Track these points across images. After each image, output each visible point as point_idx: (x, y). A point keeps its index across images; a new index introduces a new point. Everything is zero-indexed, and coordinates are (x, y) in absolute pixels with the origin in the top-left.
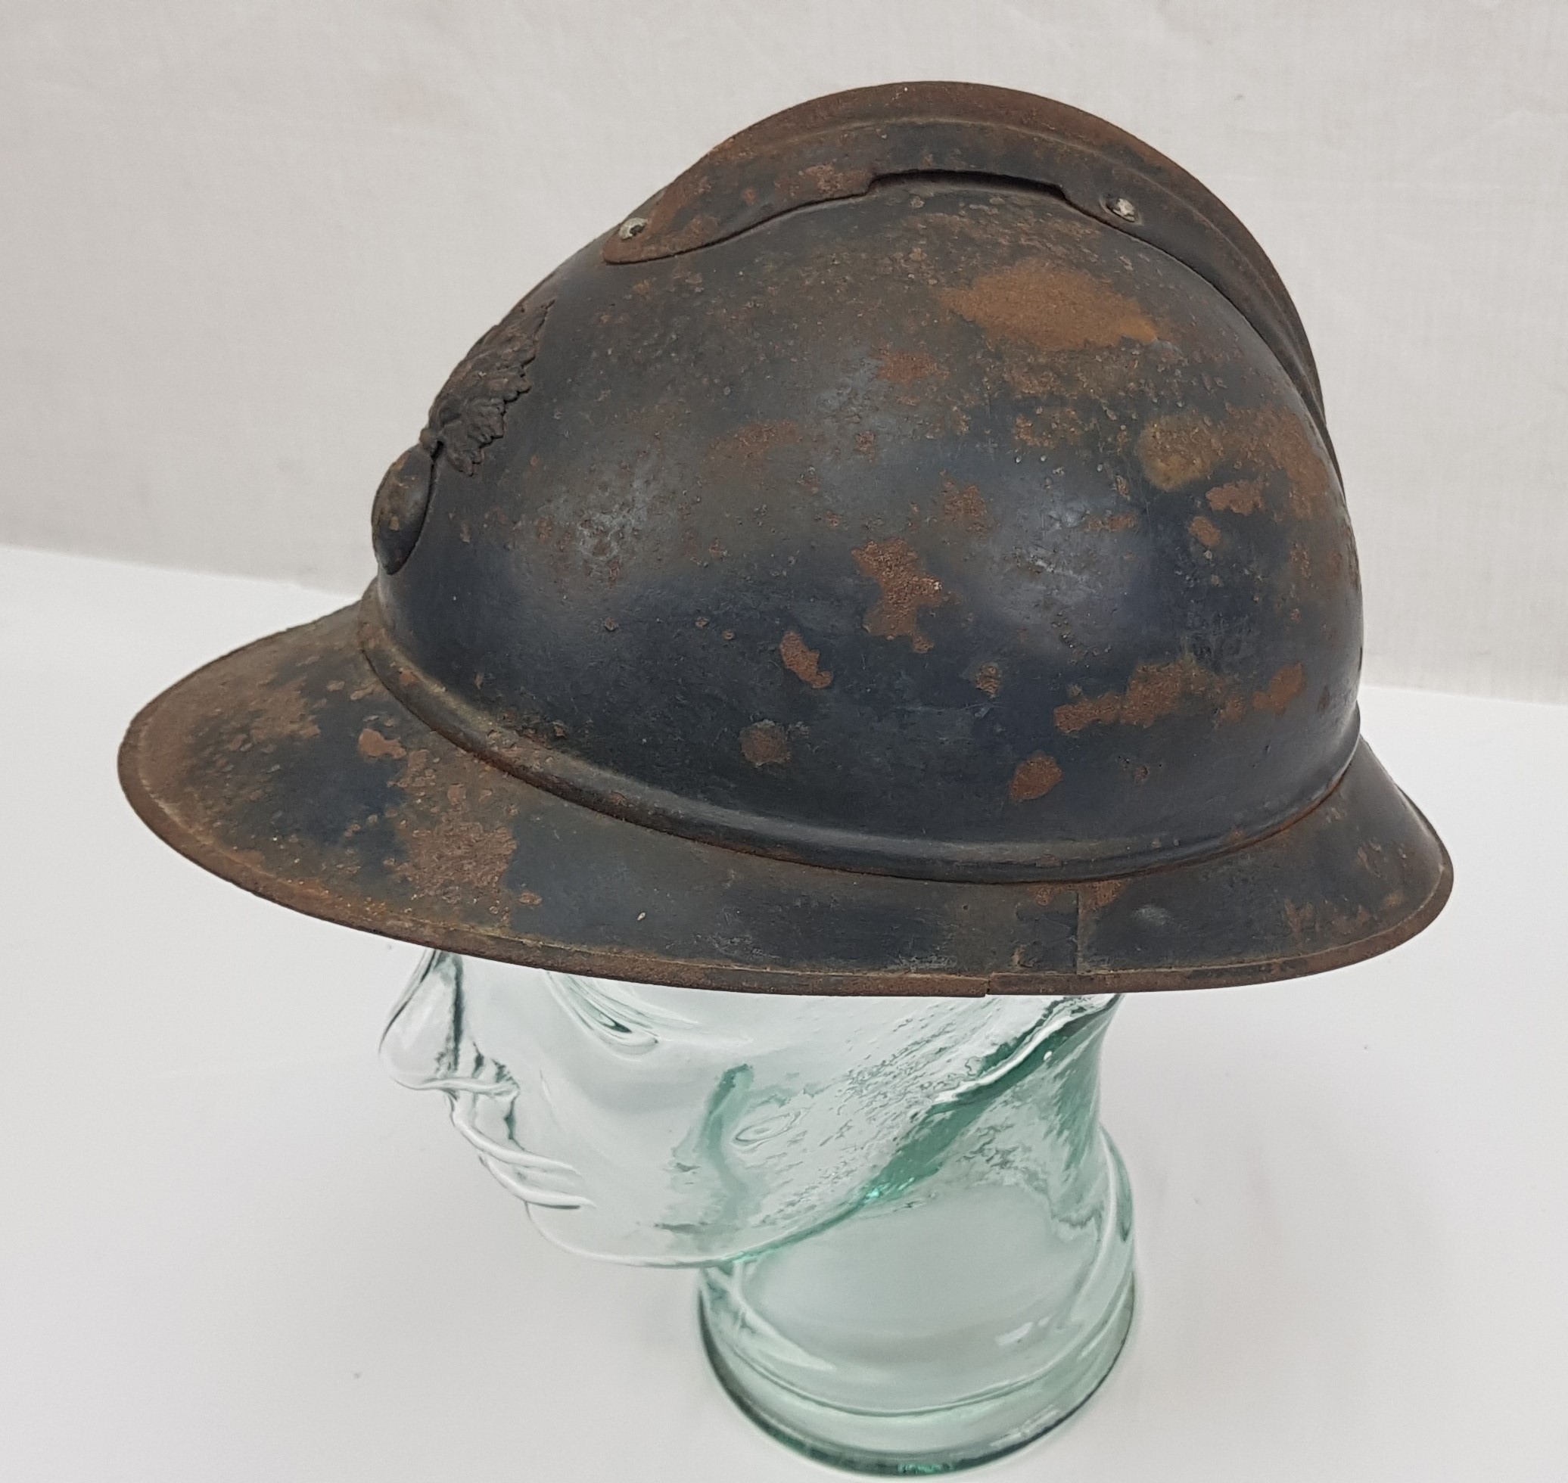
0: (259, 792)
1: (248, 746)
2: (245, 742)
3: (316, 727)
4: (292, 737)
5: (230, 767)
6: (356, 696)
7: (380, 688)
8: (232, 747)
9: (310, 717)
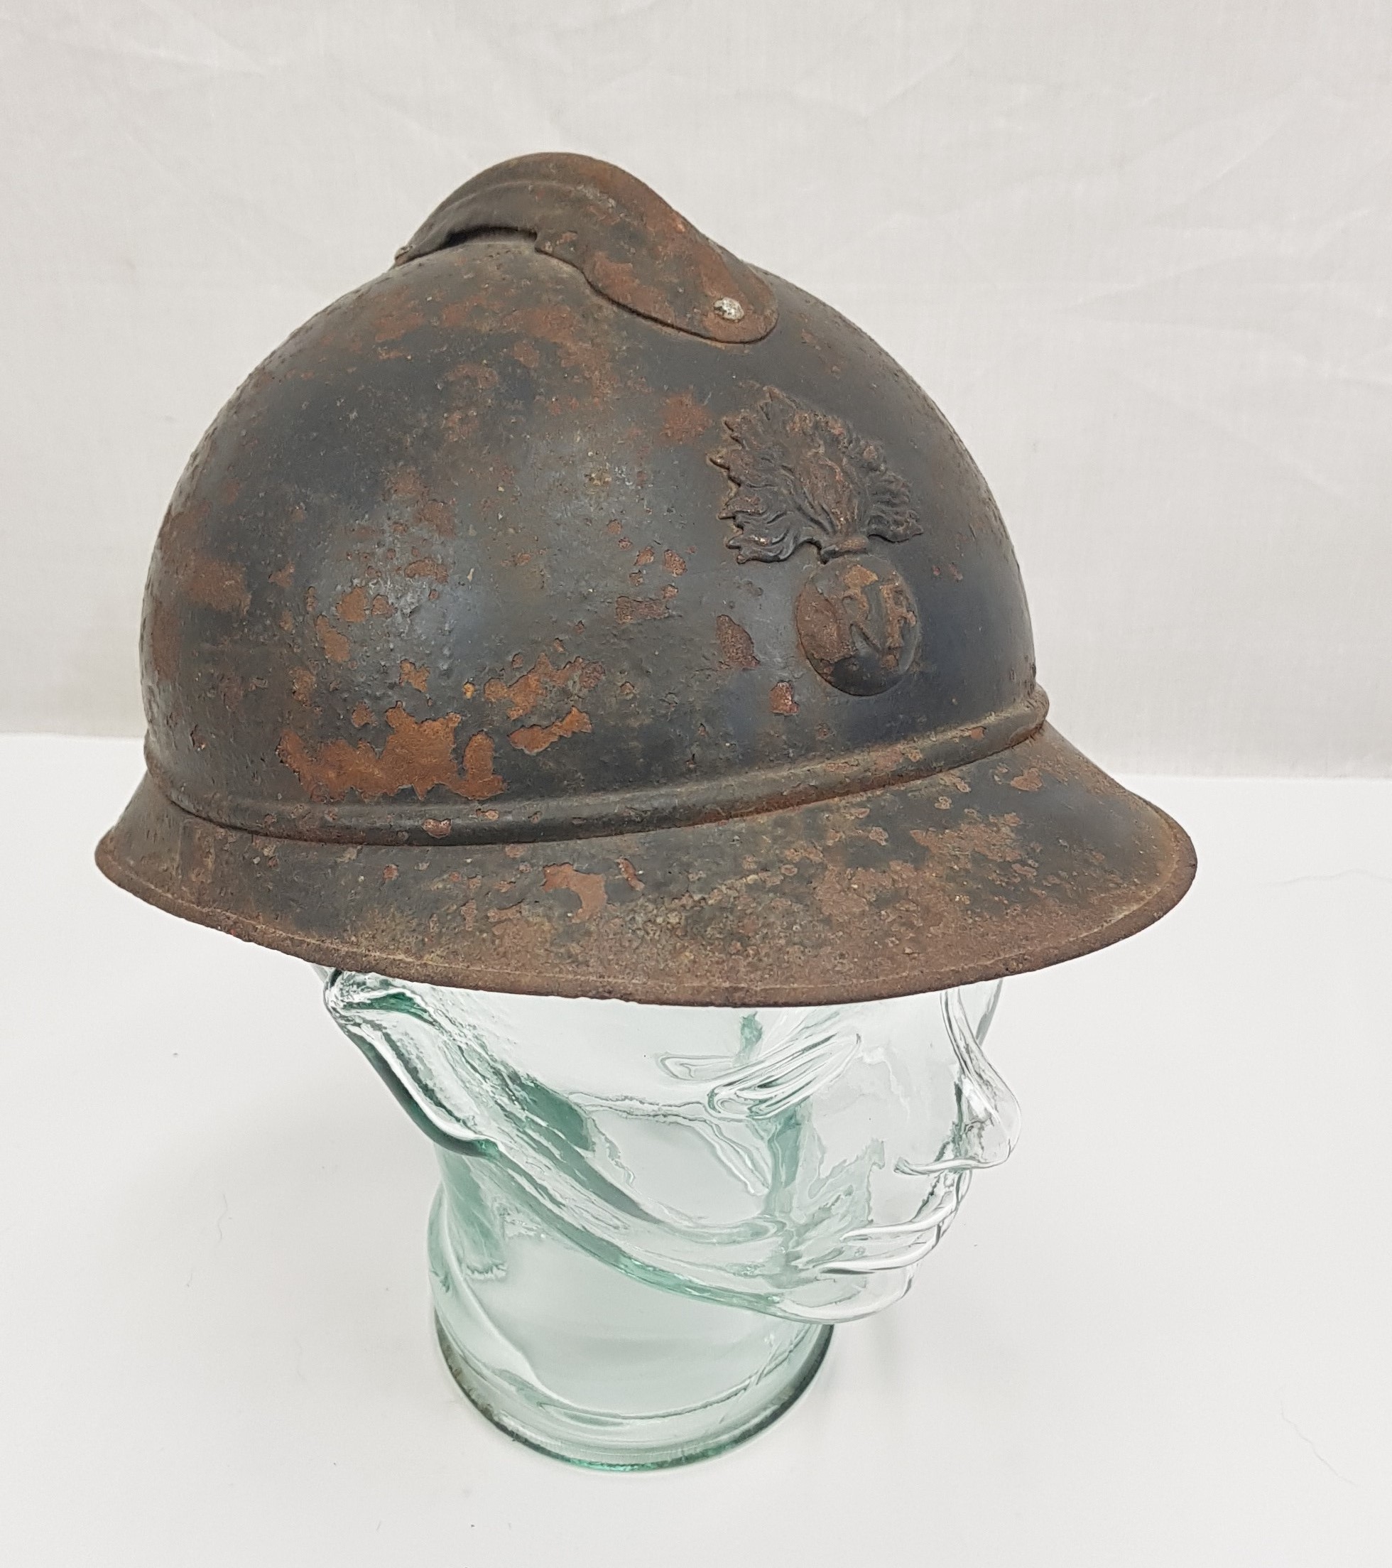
1: (1029, 861)
2: (1024, 864)
3: (1005, 815)
4: (1019, 830)
5: (1061, 873)
6: (964, 787)
7: (956, 772)
8: (1032, 874)
9: (992, 819)
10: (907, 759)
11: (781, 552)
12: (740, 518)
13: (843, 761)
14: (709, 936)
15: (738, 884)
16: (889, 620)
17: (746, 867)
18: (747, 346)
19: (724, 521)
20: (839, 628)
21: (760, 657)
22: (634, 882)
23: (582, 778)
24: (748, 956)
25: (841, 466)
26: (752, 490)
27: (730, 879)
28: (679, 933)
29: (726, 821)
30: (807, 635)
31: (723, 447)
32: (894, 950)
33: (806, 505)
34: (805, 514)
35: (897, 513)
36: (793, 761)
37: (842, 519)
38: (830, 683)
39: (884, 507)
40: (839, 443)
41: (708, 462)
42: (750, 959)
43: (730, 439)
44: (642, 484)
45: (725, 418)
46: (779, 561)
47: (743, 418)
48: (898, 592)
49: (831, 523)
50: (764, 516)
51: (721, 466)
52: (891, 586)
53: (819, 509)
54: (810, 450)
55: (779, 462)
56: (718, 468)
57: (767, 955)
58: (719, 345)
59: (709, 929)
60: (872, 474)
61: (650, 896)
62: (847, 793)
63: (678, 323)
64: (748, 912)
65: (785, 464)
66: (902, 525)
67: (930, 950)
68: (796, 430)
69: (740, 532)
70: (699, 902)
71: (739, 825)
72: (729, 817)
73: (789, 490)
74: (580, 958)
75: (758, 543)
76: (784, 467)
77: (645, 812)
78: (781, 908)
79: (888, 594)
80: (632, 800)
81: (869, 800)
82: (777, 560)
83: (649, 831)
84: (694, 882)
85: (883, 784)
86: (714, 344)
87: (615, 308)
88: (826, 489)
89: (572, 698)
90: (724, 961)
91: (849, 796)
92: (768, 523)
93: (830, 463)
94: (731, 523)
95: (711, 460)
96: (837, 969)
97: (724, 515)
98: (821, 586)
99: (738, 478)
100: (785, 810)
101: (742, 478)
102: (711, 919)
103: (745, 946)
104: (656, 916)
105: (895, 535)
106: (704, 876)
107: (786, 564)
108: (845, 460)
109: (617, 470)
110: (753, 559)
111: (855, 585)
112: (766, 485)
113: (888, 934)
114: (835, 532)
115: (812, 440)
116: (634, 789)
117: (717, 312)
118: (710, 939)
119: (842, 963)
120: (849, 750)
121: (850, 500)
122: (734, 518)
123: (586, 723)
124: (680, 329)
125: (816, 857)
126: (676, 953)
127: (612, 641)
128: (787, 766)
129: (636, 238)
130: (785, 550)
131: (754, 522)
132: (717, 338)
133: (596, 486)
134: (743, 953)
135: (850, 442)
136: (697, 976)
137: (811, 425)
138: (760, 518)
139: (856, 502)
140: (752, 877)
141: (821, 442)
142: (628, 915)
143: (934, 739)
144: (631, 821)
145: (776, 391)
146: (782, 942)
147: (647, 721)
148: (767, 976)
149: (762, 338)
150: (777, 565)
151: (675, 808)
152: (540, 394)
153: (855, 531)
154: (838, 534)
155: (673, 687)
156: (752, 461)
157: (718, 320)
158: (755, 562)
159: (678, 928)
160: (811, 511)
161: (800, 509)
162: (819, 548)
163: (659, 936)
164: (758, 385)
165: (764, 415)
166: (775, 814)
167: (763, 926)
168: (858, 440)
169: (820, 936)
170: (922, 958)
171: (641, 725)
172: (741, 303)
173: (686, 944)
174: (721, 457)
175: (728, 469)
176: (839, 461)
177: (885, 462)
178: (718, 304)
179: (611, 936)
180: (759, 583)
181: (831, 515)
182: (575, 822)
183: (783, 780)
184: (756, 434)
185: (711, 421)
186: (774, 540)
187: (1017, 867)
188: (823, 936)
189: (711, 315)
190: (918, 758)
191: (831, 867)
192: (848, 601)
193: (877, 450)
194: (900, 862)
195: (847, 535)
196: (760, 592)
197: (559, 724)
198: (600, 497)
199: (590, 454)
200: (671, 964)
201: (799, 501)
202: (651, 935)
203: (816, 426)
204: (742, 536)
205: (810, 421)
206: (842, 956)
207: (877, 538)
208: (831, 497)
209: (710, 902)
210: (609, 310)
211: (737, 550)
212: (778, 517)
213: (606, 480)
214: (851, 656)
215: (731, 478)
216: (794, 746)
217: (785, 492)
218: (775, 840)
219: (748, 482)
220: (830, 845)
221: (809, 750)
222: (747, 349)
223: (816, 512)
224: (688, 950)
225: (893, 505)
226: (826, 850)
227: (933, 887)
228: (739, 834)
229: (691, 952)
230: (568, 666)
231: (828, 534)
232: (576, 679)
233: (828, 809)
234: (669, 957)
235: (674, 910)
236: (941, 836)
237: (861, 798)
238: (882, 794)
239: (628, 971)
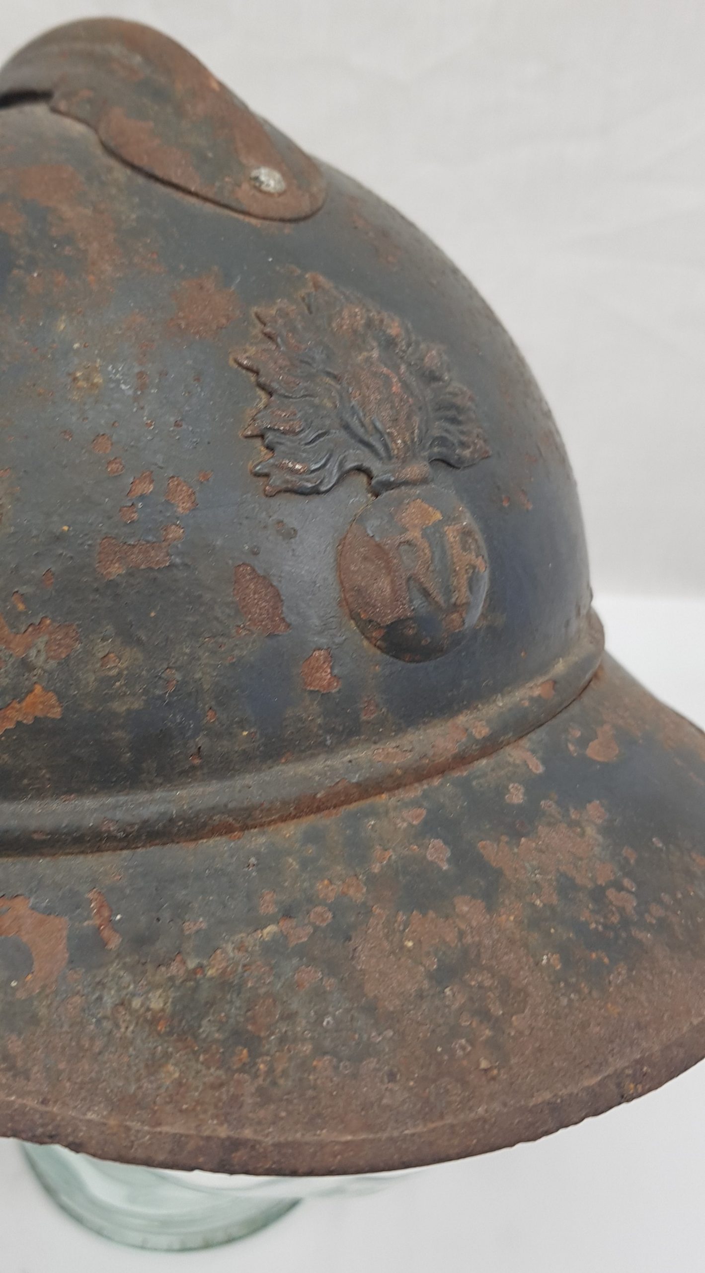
0: (694, 855)
1: (627, 882)
2: (620, 888)
3: (589, 806)
4: (607, 830)
5: (666, 898)
6: (537, 768)
7: (525, 743)
8: (631, 904)
9: (574, 816)
10: (470, 736)
11: (321, 482)
12: (270, 436)
13: (394, 745)
14: (204, 1036)
15: (250, 941)
16: (455, 571)
17: (262, 911)
18: (288, 225)
19: (250, 440)
20: (392, 582)
21: (292, 618)
22: (106, 933)
23: (48, 776)
24: (256, 1076)
25: (398, 374)
26: (286, 401)
27: (241, 932)
28: (162, 1028)
29: (240, 834)
30: (352, 589)
31: (251, 344)
32: (465, 1063)
33: (354, 423)
34: (353, 435)
35: (462, 433)
36: (331, 750)
37: (399, 441)
38: (379, 648)
39: (447, 425)
40: (396, 345)
41: (231, 362)
42: (260, 1081)
43: (261, 336)
44: (143, 387)
45: (255, 309)
46: (318, 493)
47: (279, 310)
48: (466, 533)
49: (386, 446)
50: (302, 435)
51: (248, 369)
52: (458, 526)
53: (371, 428)
54: (360, 354)
55: (321, 367)
56: (244, 371)
57: (284, 1073)
58: (253, 221)
59: (205, 1022)
60: (435, 385)
61: (128, 960)
62: (398, 787)
63: (204, 191)
64: (262, 991)
65: (329, 370)
66: (469, 447)
67: (513, 1061)
68: (345, 327)
69: (270, 455)
70: (194, 971)
71: (257, 840)
72: (245, 828)
73: (334, 403)
74: (19, 1063)
75: (293, 471)
76: (329, 374)
77: (132, 825)
78: (307, 985)
79: (455, 537)
80: (115, 807)
81: (425, 796)
82: (315, 491)
83: (137, 848)
84: (189, 936)
85: (441, 770)
86: (247, 219)
87: (129, 172)
88: (379, 403)
89: (35, 672)
90: (221, 1085)
91: (400, 790)
92: (306, 444)
93: (385, 370)
94: (258, 442)
95: (236, 361)
96: (385, 1101)
97: (249, 433)
98: (372, 526)
99: (269, 385)
100: (319, 816)
101: (275, 385)
102: (210, 1004)
103: (254, 1054)
104: (133, 995)
105: (461, 460)
106: (204, 926)
107: (328, 498)
108: (403, 368)
109: (110, 368)
110: (287, 491)
111: (415, 526)
112: (306, 396)
113: (455, 1032)
114: (390, 458)
115: (364, 342)
116: (119, 791)
117: (253, 182)
118: (204, 1040)
119: (391, 1090)
120: (400, 730)
121: (409, 417)
122: (262, 436)
123: (53, 707)
124: (206, 199)
125: (358, 894)
126: (154, 1065)
127: (91, 597)
128: (322, 757)
129: (160, 95)
130: (326, 480)
131: (288, 443)
132: (252, 210)
133: (79, 388)
134: (248, 1068)
135: (409, 345)
136: (181, 1111)
137: (363, 322)
138: (295, 438)
139: (416, 420)
140: (271, 929)
141: (375, 344)
142: (93, 992)
143: (501, 704)
144: (111, 838)
145: (321, 279)
146: (307, 1048)
147: (137, 705)
148: (283, 1114)
149: (305, 218)
150: (316, 500)
151: (171, 820)
152: (20, 267)
153: (414, 456)
154: (394, 460)
155: (173, 660)
156: (288, 363)
157: (253, 192)
158: (288, 494)
159: (161, 1018)
160: (361, 431)
161: (347, 427)
162: (370, 477)
163: (133, 1032)
164: (299, 271)
165: (306, 308)
166: (307, 822)
167: (282, 1018)
168: (418, 344)
169: (361, 1037)
170: (504, 1076)
171: (128, 710)
172: (284, 175)
173: (170, 1049)
174: (247, 358)
175: (257, 373)
176: (396, 368)
177: (449, 370)
178: (254, 173)
179: (66, 1028)
180: (292, 522)
181: (386, 436)
182: (36, 836)
183: (317, 778)
184: (294, 330)
185: (238, 312)
186: (314, 467)
187: (611, 894)
188: (365, 1037)
189: (245, 186)
190: (483, 732)
191: (378, 911)
192: (406, 547)
193: (440, 355)
194: (467, 897)
195: (404, 461)
196: (291, 534)
197: (18, 706)
198: (85, 404)
199: (76, 346)
200: (146, 1085)
201: (347, 416)
202: (123, 1030)
203: (369, 324)
204: (271, 461)
205: (362, 318)
206: (392, 1077)
207: (441, 464)
208: (386, 413)
209: (210, 973)
210: (121, 173)
211: (265, 479)
212: (319, 436)
213: (96, 380)
214: (408, 619)
215: (262, 387)
216: (332, 731)
217: (329, 405)
218: (304, 864)
219: (283, 391)
220: (376, 871)
221: (351, 733)
222: (288, 229)
223: (366, 431)
224: (172, 1061)
225: (459, 423)
226: (372, 880)
227: (512, 941)
228: (258, 855)
229: (176, 1065)
230: (30, 629)
231: (381, 459)
232: (42, 646)
233: (373, 812)
234: (143, 1072)
235: (158, 986)
236: (516, 850)
237: (415, 792)
238: (442, 784)
239: (83, 1093)
